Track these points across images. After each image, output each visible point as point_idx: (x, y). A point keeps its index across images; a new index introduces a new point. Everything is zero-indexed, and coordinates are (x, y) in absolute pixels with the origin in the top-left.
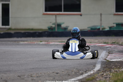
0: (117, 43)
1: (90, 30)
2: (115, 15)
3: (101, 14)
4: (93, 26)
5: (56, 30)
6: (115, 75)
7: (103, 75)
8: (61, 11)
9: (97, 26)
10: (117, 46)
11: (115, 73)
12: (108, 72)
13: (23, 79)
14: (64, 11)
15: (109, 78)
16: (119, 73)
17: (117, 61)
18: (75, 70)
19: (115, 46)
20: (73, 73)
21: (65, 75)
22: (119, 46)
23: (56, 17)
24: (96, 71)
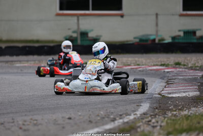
0: (184, 65)
1: (137, 42)
2: (181, 15)
3: (157, 15)
4: (143, 36)
5: (79, 42)
6: (172, 121)
7: (150, 121)
8: (88, 9)
9: (151, 35)
10: (183, 70)
11: (173, 118)
12: (160, 117)
13: (9, 129)
14: (93, 9)
15: (161, 126)
16: (178, 118)
17: (179, 97)
18: (102, 113)
19: (181, 70)
20: (99, 118)
21: (84, 122)
22: (186, 70)
23: (78, 20)
24: (139, 115)
